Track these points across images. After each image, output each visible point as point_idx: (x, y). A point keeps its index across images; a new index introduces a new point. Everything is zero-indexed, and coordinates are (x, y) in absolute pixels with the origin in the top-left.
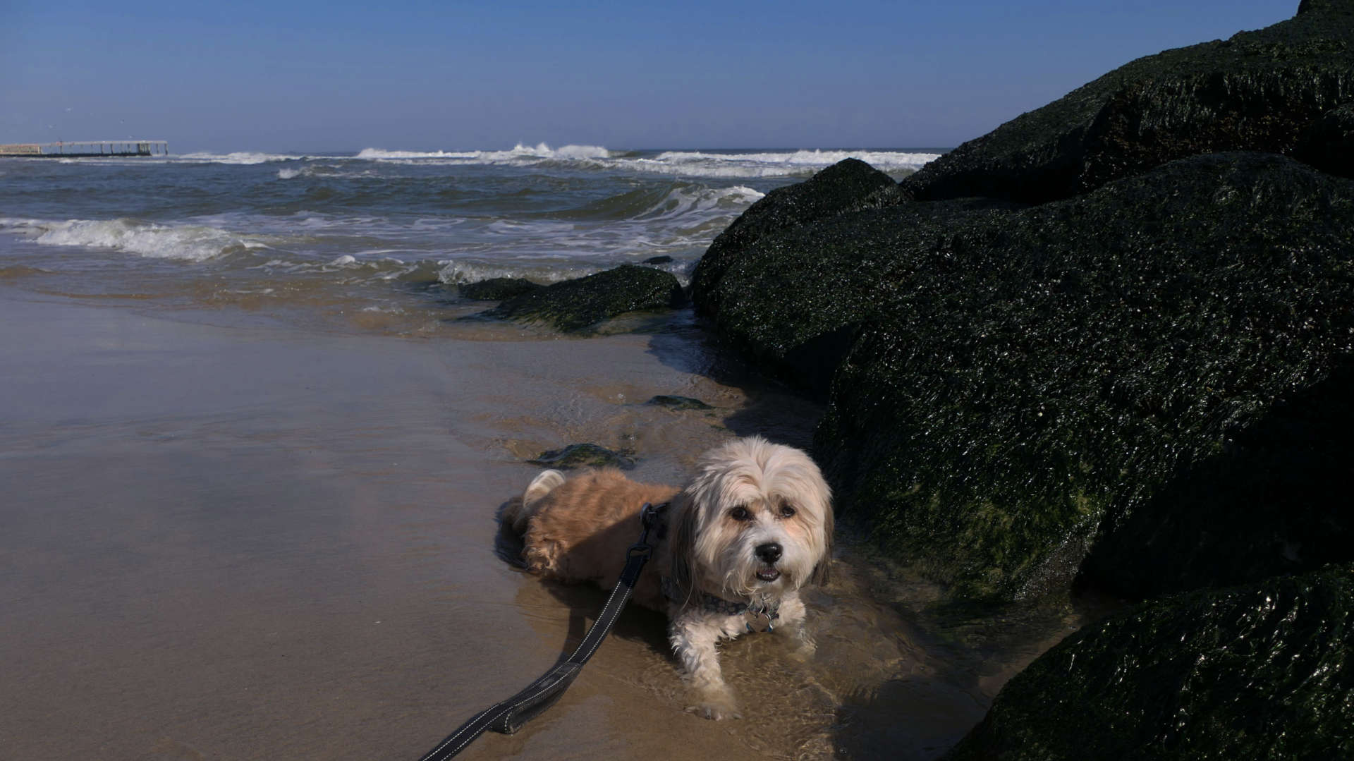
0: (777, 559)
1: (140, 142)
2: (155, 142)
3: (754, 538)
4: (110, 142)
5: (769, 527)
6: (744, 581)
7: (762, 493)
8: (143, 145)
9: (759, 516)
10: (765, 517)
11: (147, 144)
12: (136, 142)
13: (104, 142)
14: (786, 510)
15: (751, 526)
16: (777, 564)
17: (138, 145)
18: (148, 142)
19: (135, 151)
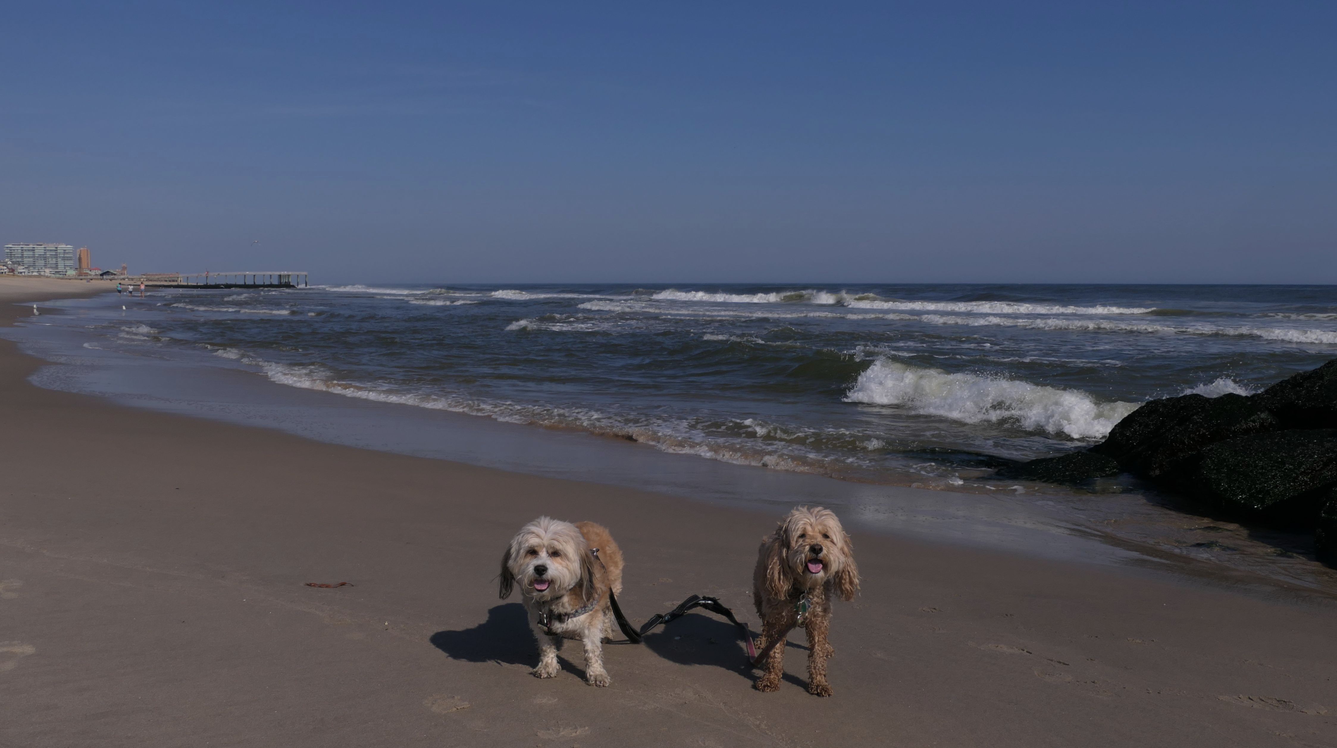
0: (544, 574)
1: (282, 273)
2: (297, 273)
3: (536, 562)
4: (253, 273)
5: (543, 558)
6: (526, 582)
7: (543, 542)
8: (285, 276)
9: (540, 553)
10: (543, 554)
11: (289, 275)
12: (278, 273)
13: (248, 273)
14: (555, 553)
15: (535, 557)
16: (544, 576)
17: (280, 276)
18: (290, 273)
19: (276, 282)
